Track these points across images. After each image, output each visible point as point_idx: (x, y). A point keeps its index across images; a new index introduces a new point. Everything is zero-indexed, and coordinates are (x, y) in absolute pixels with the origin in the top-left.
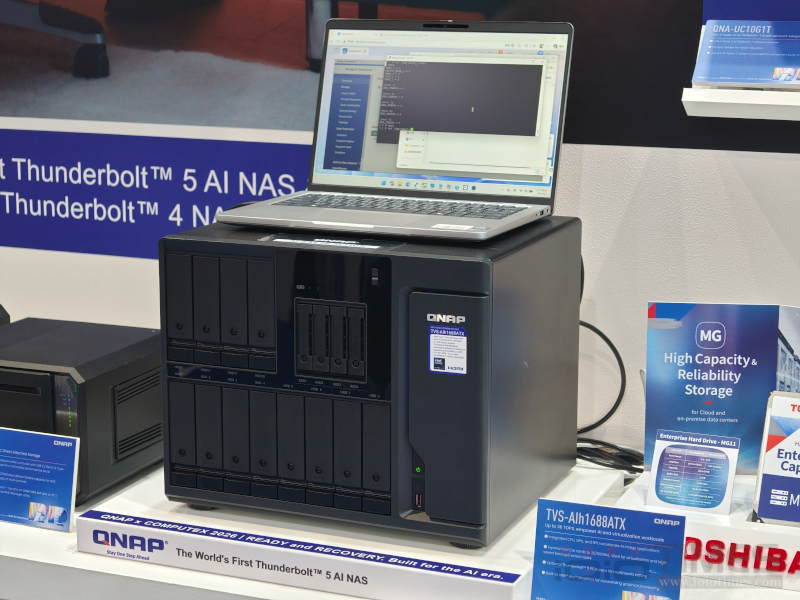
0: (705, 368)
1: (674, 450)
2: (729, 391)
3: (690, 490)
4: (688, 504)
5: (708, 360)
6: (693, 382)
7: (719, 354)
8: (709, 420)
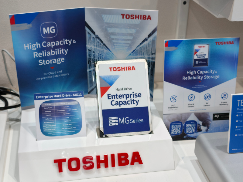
0: (48, 49)
1: (46, 105)
2: (63, 60)
3: (61, 126)
4: (62, 135)
5: (49, 44)
6: (43, 58)
7: (55, 40)
8: (54, 76)
